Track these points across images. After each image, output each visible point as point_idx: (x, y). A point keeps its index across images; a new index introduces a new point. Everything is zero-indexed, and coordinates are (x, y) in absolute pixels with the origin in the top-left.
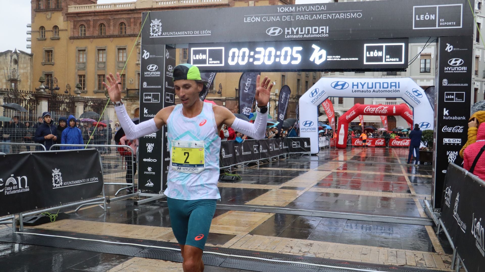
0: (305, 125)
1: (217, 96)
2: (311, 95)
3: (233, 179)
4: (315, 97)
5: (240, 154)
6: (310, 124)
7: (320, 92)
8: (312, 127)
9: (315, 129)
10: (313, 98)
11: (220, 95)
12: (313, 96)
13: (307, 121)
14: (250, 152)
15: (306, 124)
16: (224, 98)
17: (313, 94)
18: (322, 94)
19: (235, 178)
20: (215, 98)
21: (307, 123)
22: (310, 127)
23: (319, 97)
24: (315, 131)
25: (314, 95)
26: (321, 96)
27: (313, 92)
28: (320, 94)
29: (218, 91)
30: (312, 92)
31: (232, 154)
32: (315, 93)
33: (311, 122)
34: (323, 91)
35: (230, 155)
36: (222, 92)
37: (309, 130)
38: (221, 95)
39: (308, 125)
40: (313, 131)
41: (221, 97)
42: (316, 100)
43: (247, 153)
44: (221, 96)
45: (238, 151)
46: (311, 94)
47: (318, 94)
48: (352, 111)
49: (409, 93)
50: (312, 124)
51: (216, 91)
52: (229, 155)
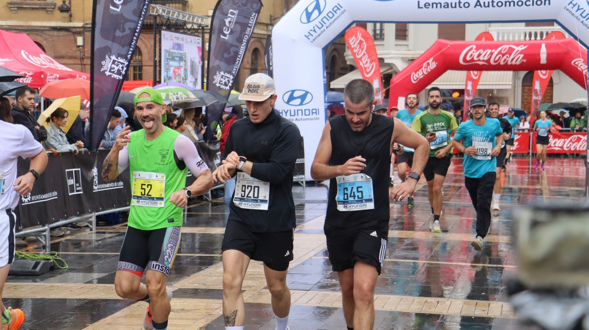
0: (288, 103)
1: (57, 20)
2: (304, 19)
3: (38, 269)
4: (317, 22)
5: (84, 190)
6: (303, 97)
7: (329, 8)
8: (310, 106)
9: (316, 112)
10: (311, 26)
11: (66, 15)
12: (309, 21)
13: (293, 91)
14: (121, 183)
15: (291, 98)
16: (80, 24)
17: (309, 15)
18: (336, 16)
19: (44, 264)
20: (53, 24)
21: (296, 94)
22: (303, 107)
23: (328, 23)
24: (317, 119)
25: (312, 19)
26: (331, 20)
27: (310, 10)
28: (331, 15)
29: (59, 3)
30: (306, 9)
31: (55, 193)
32: (316, 12)
33: (307, 93)
34: (338, 7)
35: (51, 196)
36: (72, 9)
37: (300, 116)
38: (71, 16)
39: (298, 101)
40: (311, 116)
41: (70, 21)
42: (319, 31)
43: (108, 186)
44: (70, 18)
45: (77, 181)
46: (305, 13)
47: (324, 14)
48: (428, 59)
49: (576, 7)
50: (309, 97)
51: (55, 5)
52: (45, 196)
